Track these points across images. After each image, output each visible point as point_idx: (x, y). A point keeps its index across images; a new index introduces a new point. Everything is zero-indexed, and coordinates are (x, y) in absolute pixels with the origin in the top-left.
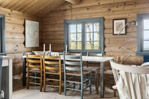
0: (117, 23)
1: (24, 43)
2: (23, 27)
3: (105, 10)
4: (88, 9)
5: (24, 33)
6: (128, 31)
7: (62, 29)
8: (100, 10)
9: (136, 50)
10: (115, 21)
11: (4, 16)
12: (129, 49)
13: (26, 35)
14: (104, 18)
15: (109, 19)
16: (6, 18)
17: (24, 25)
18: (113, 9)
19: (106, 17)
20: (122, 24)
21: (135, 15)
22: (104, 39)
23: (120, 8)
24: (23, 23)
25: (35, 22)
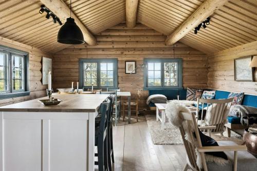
0: (128, 65)
1: (41, 81)
2: (40, 64)
3: (119, 52)
4: (103, 50)
5: (41, 70)
6: (137, 71)
7: (77, 66)
8: (114, 53)
9: (143, 85)
10: (127, 63)
11: (28, 53)
12: (138, 85)
13: (43, 72)
14: (117, 59)
15: (122, 61)
16: (30, 56)
17: (41, 62)
18: (125, 53)
19: (119, 59)
20: (132, 65)
21: (142, 59)
22: (118, 77)
23: (130, 53)
24: (40, 60)
25: (49, 59)
